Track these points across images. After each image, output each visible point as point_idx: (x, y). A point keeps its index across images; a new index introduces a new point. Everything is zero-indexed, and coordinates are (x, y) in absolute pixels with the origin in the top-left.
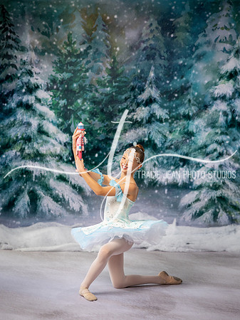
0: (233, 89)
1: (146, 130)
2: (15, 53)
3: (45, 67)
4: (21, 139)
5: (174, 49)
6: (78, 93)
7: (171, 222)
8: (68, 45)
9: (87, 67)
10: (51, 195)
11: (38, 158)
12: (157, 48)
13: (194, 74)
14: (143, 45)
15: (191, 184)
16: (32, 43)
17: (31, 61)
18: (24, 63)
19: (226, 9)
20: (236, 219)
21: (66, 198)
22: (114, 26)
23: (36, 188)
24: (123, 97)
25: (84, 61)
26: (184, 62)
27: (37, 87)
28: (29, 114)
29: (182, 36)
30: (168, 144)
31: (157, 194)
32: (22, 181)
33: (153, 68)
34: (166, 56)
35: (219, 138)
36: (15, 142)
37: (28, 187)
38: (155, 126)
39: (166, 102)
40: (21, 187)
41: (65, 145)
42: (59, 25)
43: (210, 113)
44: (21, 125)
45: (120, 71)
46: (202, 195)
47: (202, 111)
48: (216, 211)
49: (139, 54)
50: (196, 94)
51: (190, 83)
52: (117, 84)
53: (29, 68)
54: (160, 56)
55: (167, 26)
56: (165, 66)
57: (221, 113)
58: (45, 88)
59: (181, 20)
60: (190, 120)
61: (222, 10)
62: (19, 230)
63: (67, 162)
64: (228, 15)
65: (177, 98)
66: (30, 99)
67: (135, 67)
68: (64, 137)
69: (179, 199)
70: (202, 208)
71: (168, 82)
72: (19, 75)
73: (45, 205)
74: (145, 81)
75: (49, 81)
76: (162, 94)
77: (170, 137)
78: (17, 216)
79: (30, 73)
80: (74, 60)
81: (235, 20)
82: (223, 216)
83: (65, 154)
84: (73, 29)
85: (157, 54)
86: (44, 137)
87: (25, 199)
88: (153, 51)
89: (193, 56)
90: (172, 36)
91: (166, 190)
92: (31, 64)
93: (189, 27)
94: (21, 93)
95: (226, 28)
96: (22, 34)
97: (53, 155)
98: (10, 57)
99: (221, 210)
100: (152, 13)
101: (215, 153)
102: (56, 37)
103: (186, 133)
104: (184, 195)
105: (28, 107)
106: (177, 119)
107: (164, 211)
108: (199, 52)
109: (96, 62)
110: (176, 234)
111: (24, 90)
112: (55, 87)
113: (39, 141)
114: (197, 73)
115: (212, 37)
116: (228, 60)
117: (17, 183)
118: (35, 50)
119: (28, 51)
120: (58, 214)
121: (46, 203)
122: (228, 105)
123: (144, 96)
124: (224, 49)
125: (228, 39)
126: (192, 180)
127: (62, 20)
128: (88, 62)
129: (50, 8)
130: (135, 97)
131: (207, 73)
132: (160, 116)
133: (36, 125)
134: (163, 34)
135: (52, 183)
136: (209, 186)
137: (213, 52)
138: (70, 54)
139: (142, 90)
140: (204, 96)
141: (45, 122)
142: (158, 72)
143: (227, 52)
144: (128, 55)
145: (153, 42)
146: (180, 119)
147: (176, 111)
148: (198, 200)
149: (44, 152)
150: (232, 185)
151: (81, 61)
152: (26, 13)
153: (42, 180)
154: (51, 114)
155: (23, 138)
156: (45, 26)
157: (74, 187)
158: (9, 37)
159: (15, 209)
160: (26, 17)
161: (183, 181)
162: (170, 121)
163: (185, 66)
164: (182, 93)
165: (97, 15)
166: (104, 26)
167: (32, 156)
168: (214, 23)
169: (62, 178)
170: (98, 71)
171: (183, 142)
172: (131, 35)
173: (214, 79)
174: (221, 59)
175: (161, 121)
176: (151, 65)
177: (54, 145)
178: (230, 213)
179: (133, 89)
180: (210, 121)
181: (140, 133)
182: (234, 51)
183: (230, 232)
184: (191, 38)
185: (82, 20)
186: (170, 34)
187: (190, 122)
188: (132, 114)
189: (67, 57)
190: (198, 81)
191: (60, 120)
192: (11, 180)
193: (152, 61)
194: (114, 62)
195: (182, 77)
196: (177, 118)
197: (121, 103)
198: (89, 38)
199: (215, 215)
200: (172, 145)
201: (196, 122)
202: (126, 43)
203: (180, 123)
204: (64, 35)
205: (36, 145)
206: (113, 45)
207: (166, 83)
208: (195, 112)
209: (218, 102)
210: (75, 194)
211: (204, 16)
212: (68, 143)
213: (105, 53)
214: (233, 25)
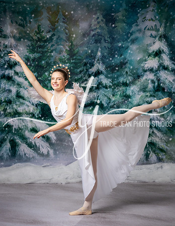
0: (158, 64)
1: (95, 94)
3: (22, 49)
4: (4, 102)
5: (115, 35)
6: (45, 68)
8: (38, 33)
9: (52, 48)
10: (26, 143)
11: (17, 116)
12: (103, 35)
13: (130, 53)
14: (93, 33)
16: (12, 32)
17: (11, 46)
18: (6, 47)
19: (152, 6)
20: (162, 159)
21: (38, 145)
22: (71, 19)
23: (15, 137)
24: (79, 70)
25: (50, 45)
26: (122, 45)
27: (16, 64)
28: (10, 83)
29: (121, 26)
30: (111, 104)
32: (5, 133)
33: (100, 49)
34: (109, 40)
35: (149, 99)
37: (9, 137)
38: (102, 91)
39: (109, 74)
40: (4, 137)
41: (36, 106)
42: (32, 19)
43: (142, 81)
44: (4, 92)
45: (76, 51)
47: (136, 80)
48: (147, 153)
49: (89, 39)
50: (132, 67)
51: (127, 60)
52: (74, 61)
53: (9, 50)
54: (105, 40)
55: (109, 18)
56: (108, 47)
57: (150, 81)
59: (120, 14)
60: (127, 86)
61: (149, 7)
62: (4, 169)
63: (38, 119)
64: (153, 10)
65: (118, 69)
66: (10, 72)
67: (87, 49)
71: (111, 59)
72: (2, 55)
73: (22, 150)
74: (95, 58)
76: (107, 68)
77: (113, 99)
78: (2, 159)
80: (42, 44)
81: (159, 14)
82: (153, 157)
83: (37, 112)
84: (42, 22)
85: (103, 39)
86: (21, 100)
87: (7, 146)
88: (100, 37)
89: (129, 40)
90: (113, 26)
92: (11, 47)
93: (125, 19)
94: (4, 68)
95: (152, 20)
96: (4, 26)
97: (28, 114)
99: (151, 152)
100: (99, 9)
102: (29, 27)
103: (124, 96)
105: (9, 78)
108: (133, 37)
109: (58, 45)
111: (6, 66)
112: (29, 64)
113: (18, 103)
114: (132, 52)
115: (142, 26)
116: (154, 43)
117: (1, 134)
118: (14, 37)
119: (8, 38)
120: (31, 156)
121: (23, 148)
122: (155, 75)
123: (94, 70)
124: (151, 34)
125: (153, 28)
127: (33, 15)
128: (53, 45)
129: (24, 7)
130: (87, 70)
131: (139, 52)
132: (106, 84)
133: (15, 91)
134: (106, 25)
135: (27, 134)
137: (143, 37)
138: (39, 40)
139: (92, 65)
140: (138, 69)
141: (21, 89)
142: (103, 52)
143: (153, 37)
144: (82, 40)
145: (99, 31)
146: (121, 86)
147: (117, 80)
149: (21, 111)
150: (159, 134)
151: (47, 45)
152: (7, 10)
153: (19, 132)
154: (26, 84)
155: (5, 101)
156: (21, 20)
160: (7, 13)
162: (113, 87)
163: (123, 47)
164: (122, 67)
165: (59, 12)
166: (63, 19)
167: (12, 114)
168: (143, 16)
169: (35, 130)
170: (60, 52)
171: (123, 103)
172: (84, 25)
173: (144, 57)
174: (149, 42)
175: (106, 87)
176: (98, 47)
177: (28, 106)
178: (158, 154)
179: (85, 64)
180: (142, 87)
181: (91, 97)
182: (159, 36)
183: (158, 168)
184: (127, 27)
185: (48, 15)
186: (112, 25)
187: (128, 88)
188: (85, 82)
189: (37, 41)
190: (133, 58)
193: (99, 44)
194: (71, 45)
195: (121, 56)
196: (118, 85)
197: (77, 74)
198: (53, 28)
199: (147, 156)
200: (114, 105)
201: (132, 88)
202: (80, 31)
203: (120, 89)
204: (35, 26)
205: (15, 106)
206: (71, 33)
207: (109, 60)
208: (131, 80)
209: (148, 73)
210: (44, 142)
211: (137, 11)
212: (39, 105)
213: (65, 39)
214: (157, 17)
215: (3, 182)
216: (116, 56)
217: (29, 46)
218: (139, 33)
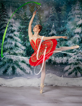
0: (81, 30)
2: (7, 19)
3: (17, 24)
5: (61, 17)
7: (61, 76)
8: (25, 16)
10: (20, 68)
11: (15, 55)
13: (68, 25)
14: (50, 16)
15: (68, 63)
16: (13, 16)
17: (12, 22)
19: (78, 3)
21: (25, 69)
22: (40, 10)
23: (14, 65)
24: (44, 34)
26: (64, 21)
27: (14, 31)
28: (12, 40)
29: (63, 13)
31: (56, 66)
32: (10, 63)
33: (54, 24)
34: (58, 19)
36: (7, 50)
37: (12, 65)
39: (58, 35)
40: (9, 65)
41: (24, 50)
43: (74, 38)
44: (9, 44)
45: (43, 25)
46: (71, 67)
47: (71, 38)
48: (76, 72)
49: (49, 19)
50: (69, 32)
51: (66, 29)
53: (11, 24)
54: (56, 19)
55: (58, 9)
56: (58, 23)
57: (77, 39)
58: (17, 31)
59: (63, 7)
60: (67, 41)
61: (77, 4)
62: (9, 80)
63: (25, 56)
64: (79, 5)
65: (62, 33)
66: (12, 35)
67: (48, 23)
68: (24, 48)
69: (64, 68)
70: (72, 71)
71: (59, 28)
72: (8, 27)
73: (18, 71)
74: (51, 28)
75: (18, 29)
76: (57, 32)
78: (8, 75)
79: (12, 26)
80: (27, 21)
82: (79, 74)
83: (24, 53)
84: (26, 11)
86: (17, 48)
87: (11, 69)
88: (54, 18)
89: (67, 19)
90: (60, 13)
91: (59, 65)
93: (66, 10)
94: (9, 33)
95: (78, 10)
96: (9, 13)
97: (20, 54)
98: (5, 21)
99: (78, 72)
100: (53, 5)
101: (76, 52)
102: (21, 14)
103: (65, 46)
104: (65, 67)
105: (11, 38)
106: (62, 41)
107: (59, 72)
108: (69, 18)
109: (34, 22)
110: (63, 80)
111: (10, 32)
112: (20, 31)
113: (15, 49)
114: (69, 25)
115: (74, 13)
116: (79, 20)
117: (8, 64)
118: (14, 18)
119: (11, 18)
120: (22, 74)
121: (18, 70)
122: (80, 36)
123: (51, 33)
124: (78, 17)
125: (79, 13)
126: (68, 62)
127: (22, 8)
129: (18, 4)
130: (48, 33)
131: (72, 25)
132: (57, 40)
133: (14, 44)
134: (57, 12)
135: (20, 63)
136: (74, 64)
137: (74, 18)
138: (25, 19)
139: (51, 31)
140: (71, 33)
141: (17, 43)
142: (55, 25)
143: (79, 18)
144: (45, 19)
145: (53, 15)
146: (63, 41)
148: (70, 68)
149: (17, 53)
150: (81, 63)
152: (10, 6)
153: (16, 63)
154: (19, 40)
155: (10, 48)
157: (27, 65)
158: (4, 14)
159: (7, 73)
160: (10, 7)
161: (65, 62)
162: (60, 41)
163: (64, 23)
164: (64, 32)
165: (34, 6)
166: (37, 9)
167: (13, 54)
168: (74, 8)
169: (23, 62)
170: (35, 25)
172: (46, 12)
173: (74, 27)
174: (77, 20)
177: (20, 50)
178: (81, 73)
179: (47, 31)
180: (74, 41)
182: (81, 17)
183: (81, 79)
184: (66, 13)
185: (29, 8)
186: (59, 12)
187: (67, 42)
189: (24, 20)
190: (69, 28)
191: (22, 42)
192: (6, 63)
193: (53, 21)
194: (40, 22)
195: (64, 27)
198: (32, 14)
199: (76, 74)
201: (69, 42)
202: (44, 15)
203: (63, 42)
204: (23, 13)
205: (14, 51)
206: (40, 16)
207: (58, 29)
208: (68, 38)
209: (76, 35)
210: (28, 67)
211: (71, 6)
212: (25, 50)
213: (37, 19)
214: (81, 8)
215: (9, 86)
216: (61, 27)
217: (20, 22)
218: (72, 16)
